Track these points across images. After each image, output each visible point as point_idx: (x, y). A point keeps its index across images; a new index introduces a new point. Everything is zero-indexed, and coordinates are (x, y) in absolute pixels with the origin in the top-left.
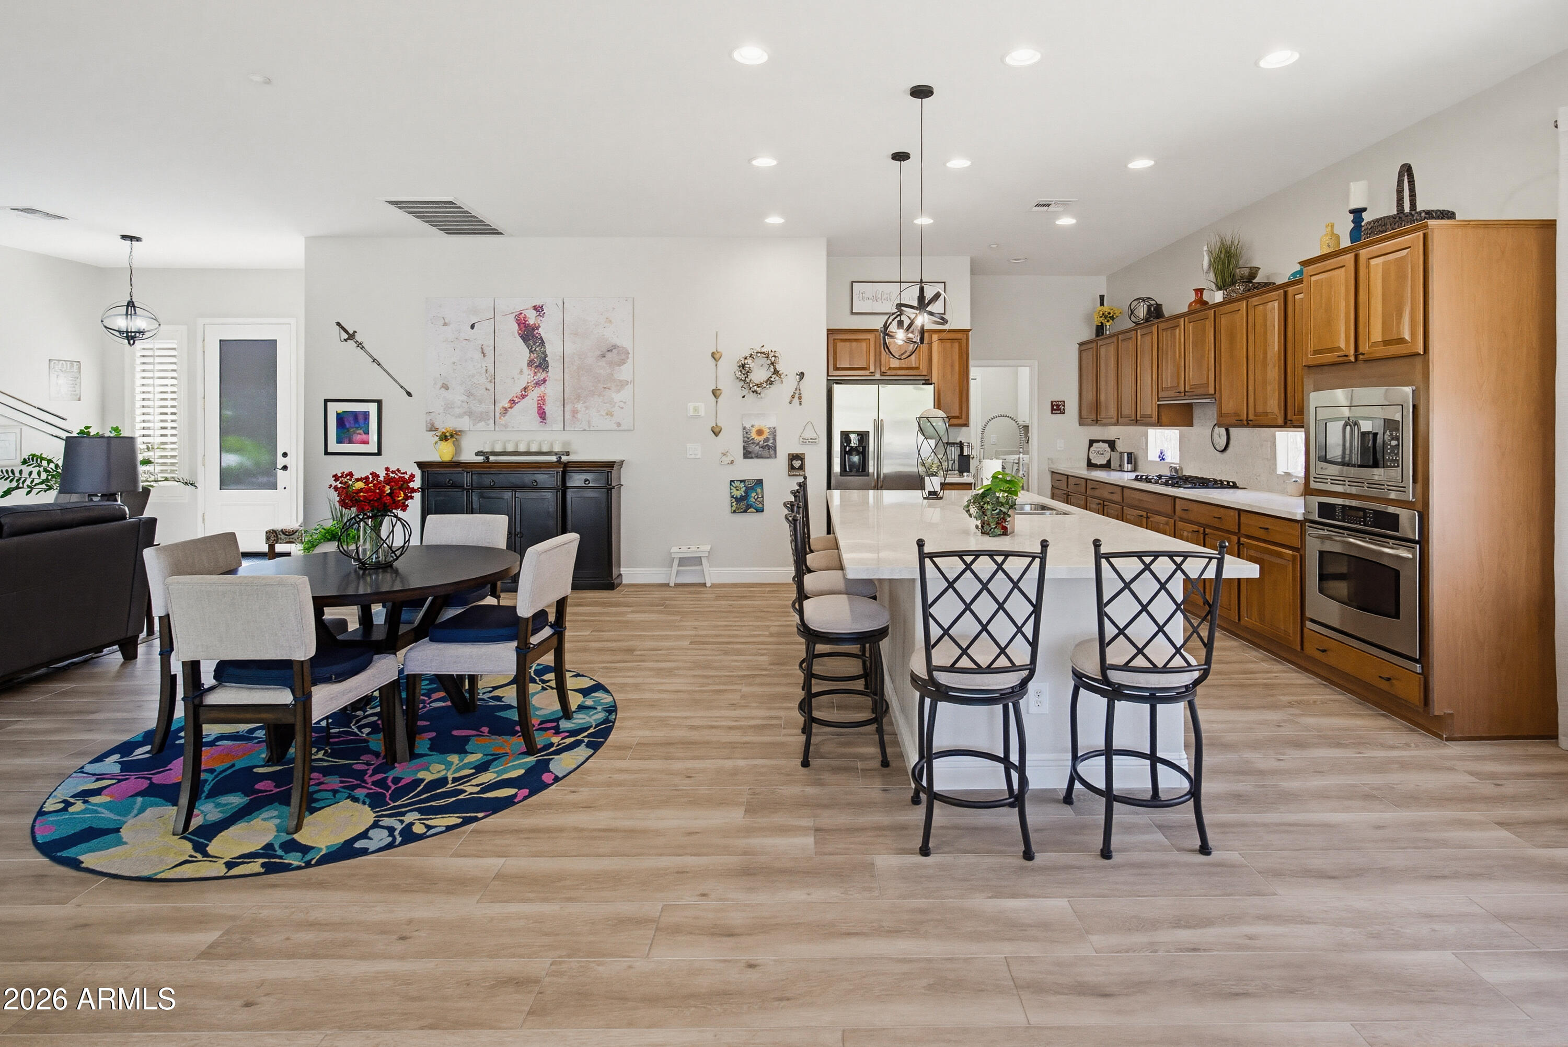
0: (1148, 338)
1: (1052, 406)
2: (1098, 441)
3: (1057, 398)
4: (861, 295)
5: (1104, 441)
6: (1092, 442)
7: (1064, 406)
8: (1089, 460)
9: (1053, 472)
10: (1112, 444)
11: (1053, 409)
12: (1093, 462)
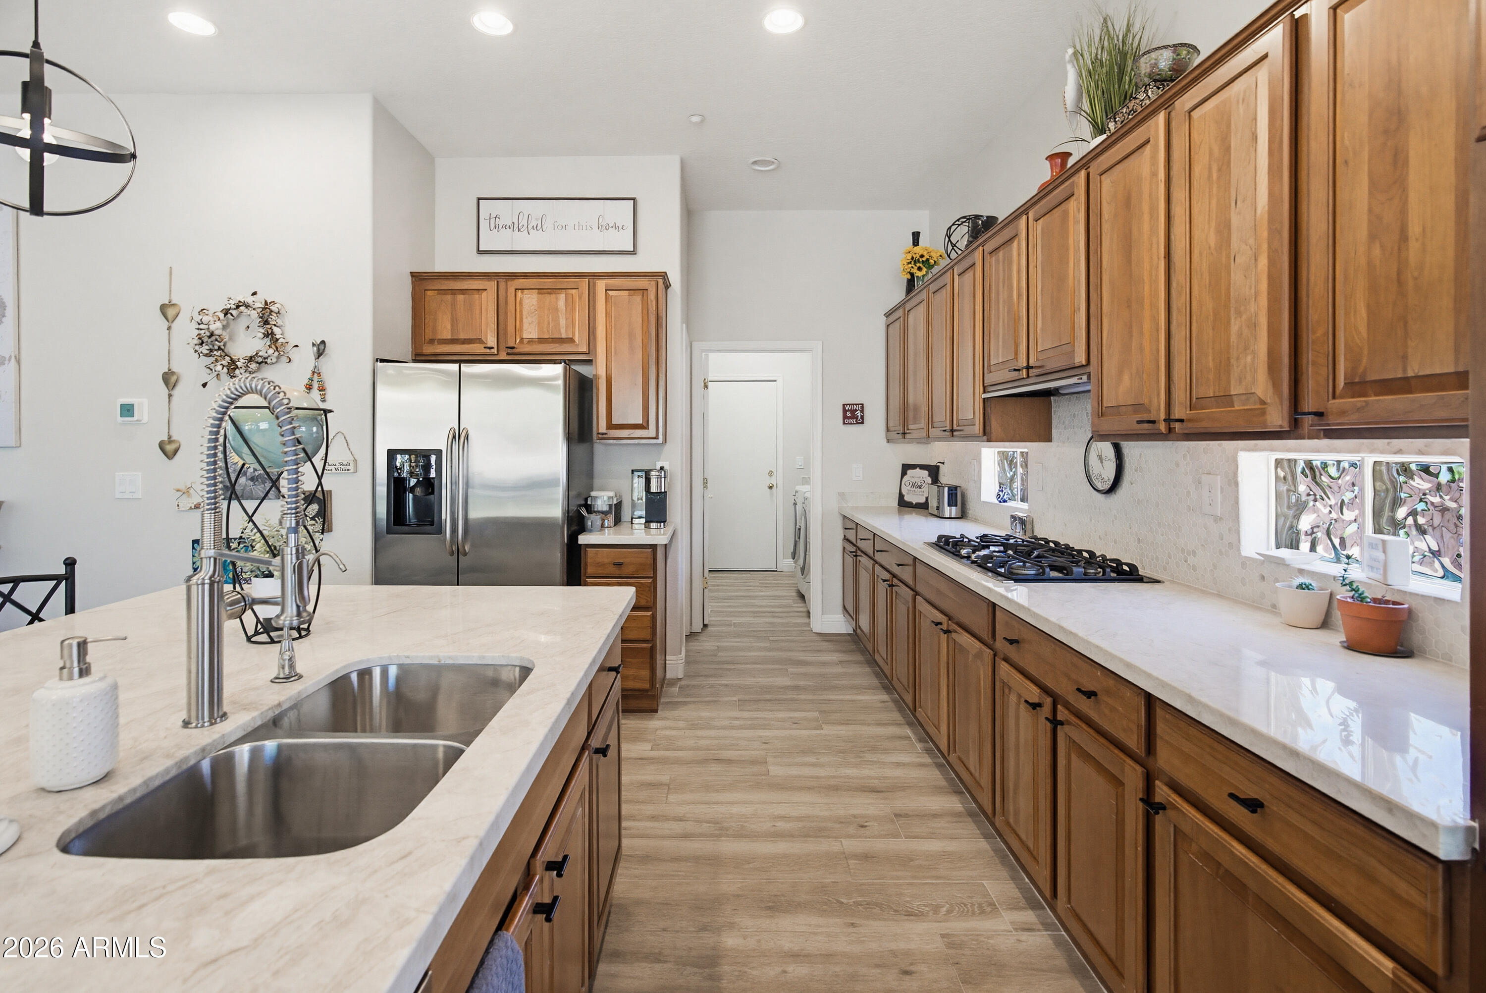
0: (968, 276)
1: (845, 411)
2: (914, 467)
3: (853, 399)
4: (493, 221)
5: (922, 467)
6: (906, 468)
7: (862, 411)
8: (901, 496)
9: (845, 517)
10: (934, 471)
11: (845, 417)
12: (907, 498)
